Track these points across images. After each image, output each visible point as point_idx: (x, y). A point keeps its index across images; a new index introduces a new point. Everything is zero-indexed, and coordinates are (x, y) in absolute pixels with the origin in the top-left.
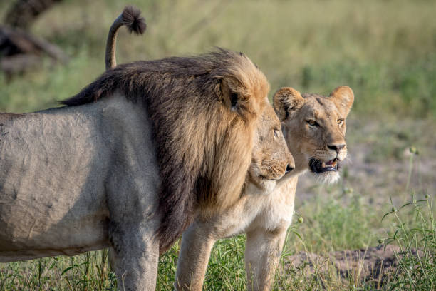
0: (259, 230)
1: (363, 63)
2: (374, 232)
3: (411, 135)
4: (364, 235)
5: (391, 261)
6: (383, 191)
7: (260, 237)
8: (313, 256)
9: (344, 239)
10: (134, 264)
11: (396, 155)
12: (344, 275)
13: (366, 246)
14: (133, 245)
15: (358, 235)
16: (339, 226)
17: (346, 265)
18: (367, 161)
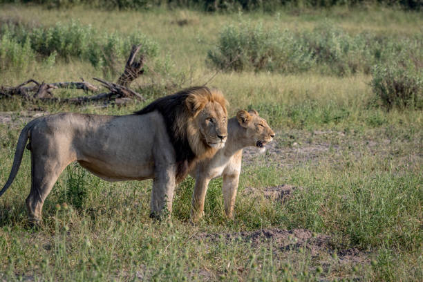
0: (228, 176)
1: (275, 104)
2: (281, 179)
3: (296, 136)
4: (276, 180)
5: (288, 192)
6: (283, 161)
7: (227, 179)
8: (254, 189)
9: (267, 182)
10: (164, 186)
11: (290, 145)
12: (268, 197)
13: (276, 185)
14: (164, 178)
15: (274, 180)
16: (265, 176)
17: (269, 193)
18: (277, 147)
